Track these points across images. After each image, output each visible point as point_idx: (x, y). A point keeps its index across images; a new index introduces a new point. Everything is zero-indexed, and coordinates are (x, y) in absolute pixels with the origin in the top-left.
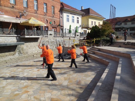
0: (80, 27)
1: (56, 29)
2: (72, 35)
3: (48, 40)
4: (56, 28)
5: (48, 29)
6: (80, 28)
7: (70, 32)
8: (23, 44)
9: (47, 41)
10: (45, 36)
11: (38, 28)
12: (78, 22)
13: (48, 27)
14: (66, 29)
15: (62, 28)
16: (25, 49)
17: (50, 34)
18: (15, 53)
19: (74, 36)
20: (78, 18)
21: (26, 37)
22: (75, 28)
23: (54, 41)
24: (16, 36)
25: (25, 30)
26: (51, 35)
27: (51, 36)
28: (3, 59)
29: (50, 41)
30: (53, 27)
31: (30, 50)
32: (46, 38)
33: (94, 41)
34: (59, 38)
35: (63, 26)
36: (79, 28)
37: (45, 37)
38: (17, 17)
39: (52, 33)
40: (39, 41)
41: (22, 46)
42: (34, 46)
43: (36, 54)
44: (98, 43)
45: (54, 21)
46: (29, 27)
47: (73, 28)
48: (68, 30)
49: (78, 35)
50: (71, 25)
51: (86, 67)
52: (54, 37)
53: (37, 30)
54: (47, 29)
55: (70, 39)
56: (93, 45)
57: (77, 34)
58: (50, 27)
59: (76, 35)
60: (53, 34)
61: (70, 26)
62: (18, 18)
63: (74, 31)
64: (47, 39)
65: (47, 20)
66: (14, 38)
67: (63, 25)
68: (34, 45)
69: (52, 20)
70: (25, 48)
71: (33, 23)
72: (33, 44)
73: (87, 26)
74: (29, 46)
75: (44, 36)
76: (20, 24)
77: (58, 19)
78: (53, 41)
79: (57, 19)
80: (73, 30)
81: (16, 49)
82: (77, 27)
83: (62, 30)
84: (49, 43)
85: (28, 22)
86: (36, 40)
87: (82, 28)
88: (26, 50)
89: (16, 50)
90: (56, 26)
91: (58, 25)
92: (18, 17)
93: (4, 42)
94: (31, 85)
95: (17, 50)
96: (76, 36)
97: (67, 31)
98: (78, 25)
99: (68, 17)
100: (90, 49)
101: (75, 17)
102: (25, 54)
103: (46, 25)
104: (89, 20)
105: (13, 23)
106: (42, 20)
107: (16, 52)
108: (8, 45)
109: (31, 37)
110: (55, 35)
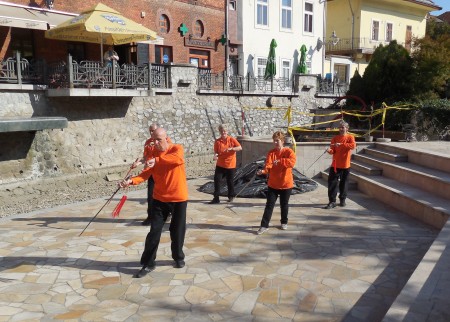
0: (318, 48)
1: (209, 60)
2: (279, 87)
3: (169, 107)
4: (208, 53)
5: (171, 60)
6: (319, 55)
7: (270, 70)
8: (61, 126)
9: (165, 115)
10: (159, 90)
11: (127, 53)
12: (309, 27)
13: (171, 48)
14: (251, 58)
15: (235, 53)
16: (70, 149)
17: (181, 84)
18: (27, 167)
19: (288, 91)
20: (309, 7)
21: (75, 93)
22: (296, 54)
23: (197, 112)
24: (30, 87)
25: (68, 64)
26: (187, 85)
27: (184, 89)
29: (179, 113)
30: (193, 51)
31: (92, 153)
32: (163, 97)
33: (380, 116)
34: (222, 98)
35: (237, 46)
36: (311, 52)
37: (157, 93)
38: (30, 5)
39: (190, 75)
40: (131, 111)
41: (58, 135)
42: (110, 136)
43: (118, 170)
44: (397, 126)
45: (200, 22)
46: (87, 50)
47: (285, 55)
48: (260, 61)
49: (306, 89)
50: (277, 42)
51: (341, 235)
52: (198, 93)
53: (120, 62)
54: (165, 59)
55: (269, 104)
56: (376, 136)
57: (303, 81)
58: (180, 51)
59: (300, 88)
60: (194, 82)
61: (273, 45)
62: (36, 5)
63: (291, 68)
64: (165, 105)
65: (165, 16)
66: (21, 100)
67: (241, 38)
68: (108, 132)
69: (187, 14)
70: (68, 143)
71: (103, 31)
72: (103, 128)
73: (348, 47)
74: (88, 135)
75: (155, 90)
76: (47, 36)
77: (217, 12)
78: (193, 111)
79: (211, 13)
80: (286, 63)
81: (29, 147)
82: (303, 49)
83: (236, 61)
84: (174, 123)
85: (80, 27)
86: (117, 107)
87: (329, 54)
88: (75, 152)
89: (32, 151)
90: (206, 47)
91: (217, 42)
92: (39, 1)
94: (94, 308)
95: (34, 153)
96: (300, 93)
97: (259, 70)
98: (310, 41)
99: (266, 1)
100: (363, 152)
101: (293, 2)
102: (70, 172)
103: (161, 42)
104: (359, 18)
105: (14, 29)
106: (144, 14)
107: (31, 162)
109: (95, 93)
110: (204, 85)
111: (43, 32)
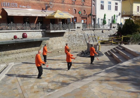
0: (119, 15)
1: (87, 20)
2: (107, 26)
3: (75, 34)
4: (87, 18)
5: (76, 21)
6: (119, 17)
7: (104, 22)
8: (48, 39)
9: (73, 36)
10: (72, 29)
11: (64, 21)
12: (116, 9)
13: (76, 18)
14: (99, 19)
15: (94, 18)
16: (50, 44)
17: (78, 28)
19: (109, 28)
20: (116, 4)
21: (52, 31)
22: (112, 17)
23: (82, 35)
24: (42, 30)
25: (50, 25)
26: (79, 28)
27: (79, 29)
28: (30, 54)
29: (77, 35)
30: (82, 18)
31: (55, 45)
32: (73, 31)
34: (89, 31)
35: (95, 16)
36: (117, 16)
38: (42, 10)
39: (80, 25)
40: (65, 35)
41: (47, 41)
42: (60, 41)
43: (61, 49)
44: (126, 41)
45: (84, 10)
46: (54, 21)
47: (109, 18)
48: (101, 20)
49: (114, 27)
52: (82, 30)
53: (62, 24)
55: (102, 32)
57: (113, 25)
58: (79, 18)
59: (112, 27)
60: (82, 27)
61: (105, 15)
63: (111, 21)
64: (74, 33)
65: (75, 10)
66: (40, 33)
67: (96, 14)
68: (59, 40)
69: (81, 9)
70: (50, 43)
72: (58, 39)
73: (130, 14)
74: (54, 41)
75: (70, 30)
76: (46, 18)
77: (89, 7)
78: (81, 34)
79: (87, 8)
80: (109, 20)
81: (41, 44)
82: (114, 16)
83: (94, 20)
84: (76, 38)
86: (61, 34)
87: (123, 16)
88: (51, 45)
89: (42, 45)
90: (86, 17)
91: (89, 15)
92: (44, 9)
93: (31, 37)
96: (112, 29)
97: (101, 22)
98: (117, 13)
99: (103, 3)
101: (112, 3)
102: (50, 50)
103: (73, 17)
104: (133, 6)
105: (39, 17)
106: (69, 10)
107: (41, 48)
108: (34, 41)
109: (56, 31)
110: (84, 27)
111: (45, 17)
